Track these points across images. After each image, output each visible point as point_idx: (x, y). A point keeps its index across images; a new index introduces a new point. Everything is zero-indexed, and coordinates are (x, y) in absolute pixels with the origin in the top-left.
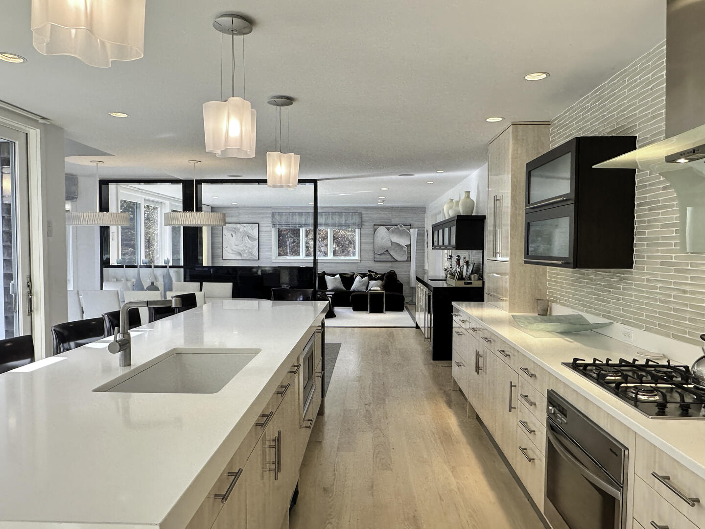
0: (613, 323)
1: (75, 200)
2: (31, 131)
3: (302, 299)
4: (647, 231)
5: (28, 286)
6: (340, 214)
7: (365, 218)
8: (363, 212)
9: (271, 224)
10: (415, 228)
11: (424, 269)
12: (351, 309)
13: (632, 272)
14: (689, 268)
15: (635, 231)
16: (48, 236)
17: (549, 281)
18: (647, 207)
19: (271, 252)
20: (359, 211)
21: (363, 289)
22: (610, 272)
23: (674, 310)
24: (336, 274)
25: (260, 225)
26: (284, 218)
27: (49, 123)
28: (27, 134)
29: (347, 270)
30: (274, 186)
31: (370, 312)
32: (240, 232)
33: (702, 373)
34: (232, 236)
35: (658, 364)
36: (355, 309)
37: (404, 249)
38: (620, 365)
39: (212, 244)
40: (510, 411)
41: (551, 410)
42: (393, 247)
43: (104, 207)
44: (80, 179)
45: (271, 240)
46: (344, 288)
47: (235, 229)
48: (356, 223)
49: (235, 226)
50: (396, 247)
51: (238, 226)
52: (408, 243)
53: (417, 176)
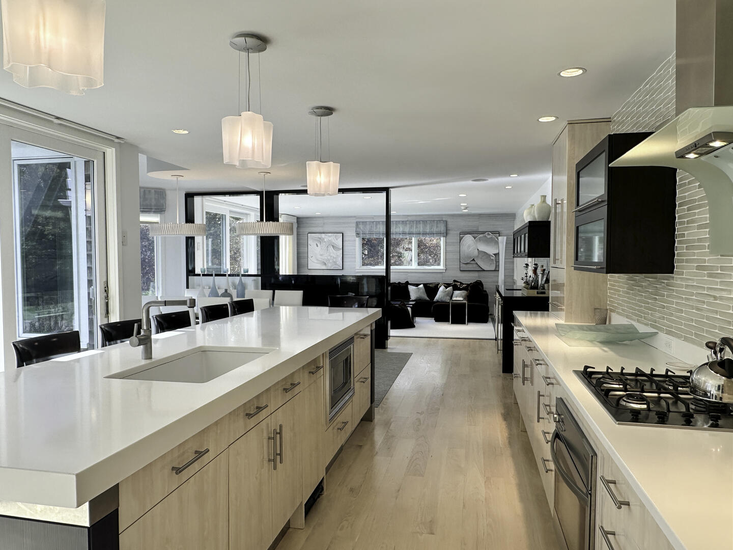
0: (658, 333)
1: (163, 213)
2: (108, 150)
3: (357, 306)
4: (686, 233)
5: (105, 291)
6: (425, 222)
7: (450, 226)
8: (449, 220)
9: (355, 234)
10: (504, 236)
11: (513, 280)
12: (432, 320)
13: (673, 277)
14: (719, 272)
15: (676, 233)
16: (123, 245)
17: (610, 289)
18: (686, 207)
19: (355, 262)
20: (444, 219)
21: (447, 299)
22: (656, 278)
23: (708, 318)
24: (420, 284)
25: (344, 235)
26: (368, 227)
27: (123, 142)
28: (104, 153)
29: (431, 280)
30: (316, 195)
31: (452, 323)
32: (325, 242)
33: (699, 382)
34: (317, 246)
35: (674, 373)
36: (437, 320)
37: (492, 258)
38: (636, 375)
39: (298, 253)
40: (538, 421)
41: (556, 418)
42: (480, 256)
43: (190, 219)
44: (168, 193)
45: (355, 249)
46: (428, 299)
47: (320, 239)
48: (441, 231)
49: (320, 236)
50: (483, 256)
51: (323, 235)
52: (496, 252)
53: (492, 181)
